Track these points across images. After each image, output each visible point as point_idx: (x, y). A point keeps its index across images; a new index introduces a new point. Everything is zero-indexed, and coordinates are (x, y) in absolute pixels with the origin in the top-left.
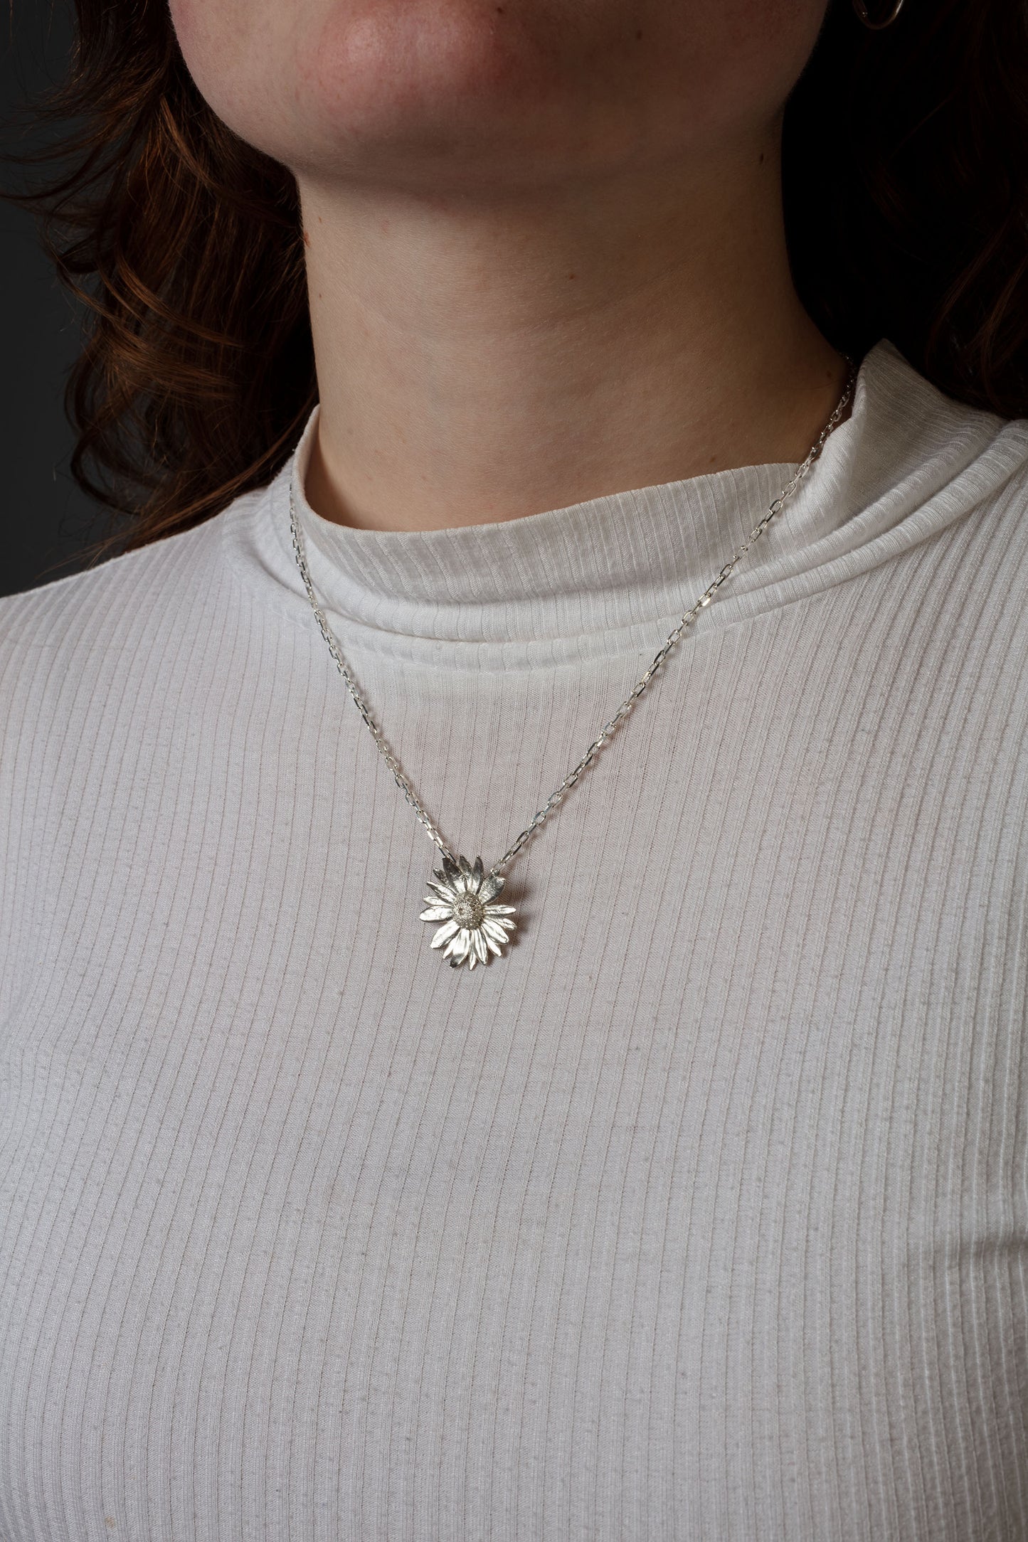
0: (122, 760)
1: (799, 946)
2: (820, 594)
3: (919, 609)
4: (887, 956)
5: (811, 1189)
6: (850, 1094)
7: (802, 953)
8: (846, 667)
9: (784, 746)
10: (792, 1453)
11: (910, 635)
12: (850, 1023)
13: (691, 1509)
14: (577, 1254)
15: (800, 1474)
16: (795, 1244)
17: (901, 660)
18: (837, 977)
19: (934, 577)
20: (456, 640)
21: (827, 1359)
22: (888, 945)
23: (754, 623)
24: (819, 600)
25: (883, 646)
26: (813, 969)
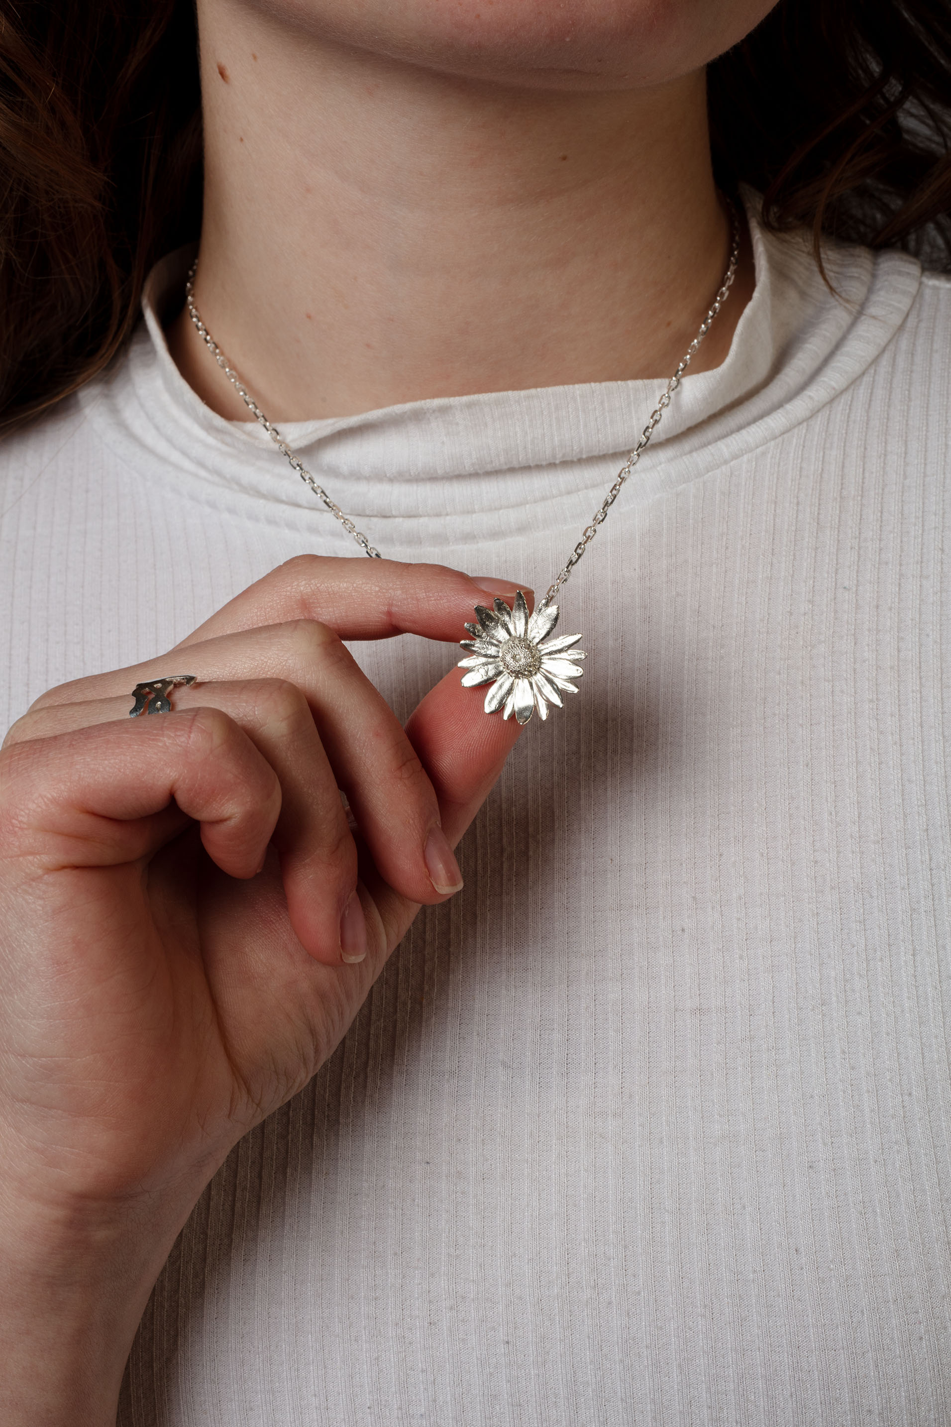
0: (28, 659)
1: (831, 814)
2: (764, 447)
3: (864, 454)
4: (924, 816)
5: (898, 1056)
6: (918, 958)
7: (836, 821)
8: (810, 524)
9: (766, 610)
10: (917, 1312)
11: (863, 483)
12: (903, 889)
13: (821, 1378)
14: (662, 1142)
15: (927, 1331)
16: (891, 1112)
17: (861, 510)
18: (878, 842)
19: (868, 420)
20: (389, 517)
21: (940, 1218)
22: (922, 805)
23: (704, 483)
24: (764, 454)
25: (841, 497)
26: (852, 836)
